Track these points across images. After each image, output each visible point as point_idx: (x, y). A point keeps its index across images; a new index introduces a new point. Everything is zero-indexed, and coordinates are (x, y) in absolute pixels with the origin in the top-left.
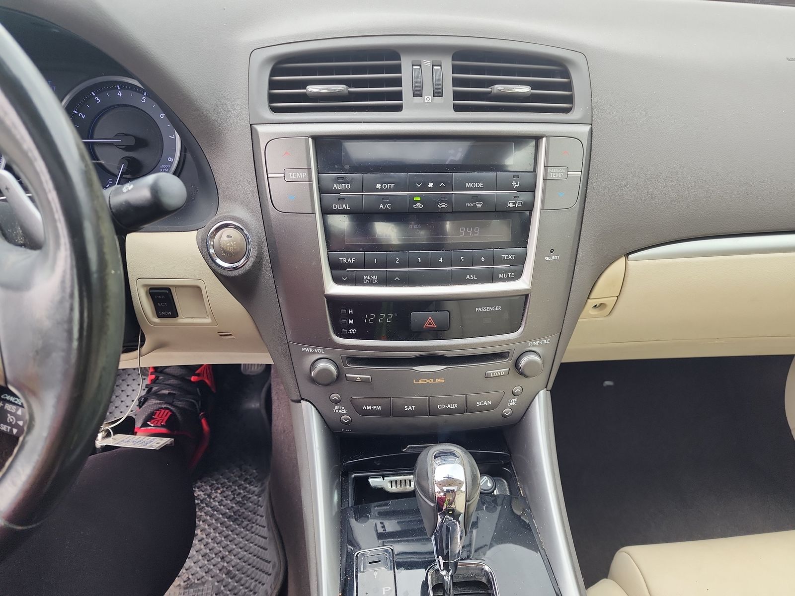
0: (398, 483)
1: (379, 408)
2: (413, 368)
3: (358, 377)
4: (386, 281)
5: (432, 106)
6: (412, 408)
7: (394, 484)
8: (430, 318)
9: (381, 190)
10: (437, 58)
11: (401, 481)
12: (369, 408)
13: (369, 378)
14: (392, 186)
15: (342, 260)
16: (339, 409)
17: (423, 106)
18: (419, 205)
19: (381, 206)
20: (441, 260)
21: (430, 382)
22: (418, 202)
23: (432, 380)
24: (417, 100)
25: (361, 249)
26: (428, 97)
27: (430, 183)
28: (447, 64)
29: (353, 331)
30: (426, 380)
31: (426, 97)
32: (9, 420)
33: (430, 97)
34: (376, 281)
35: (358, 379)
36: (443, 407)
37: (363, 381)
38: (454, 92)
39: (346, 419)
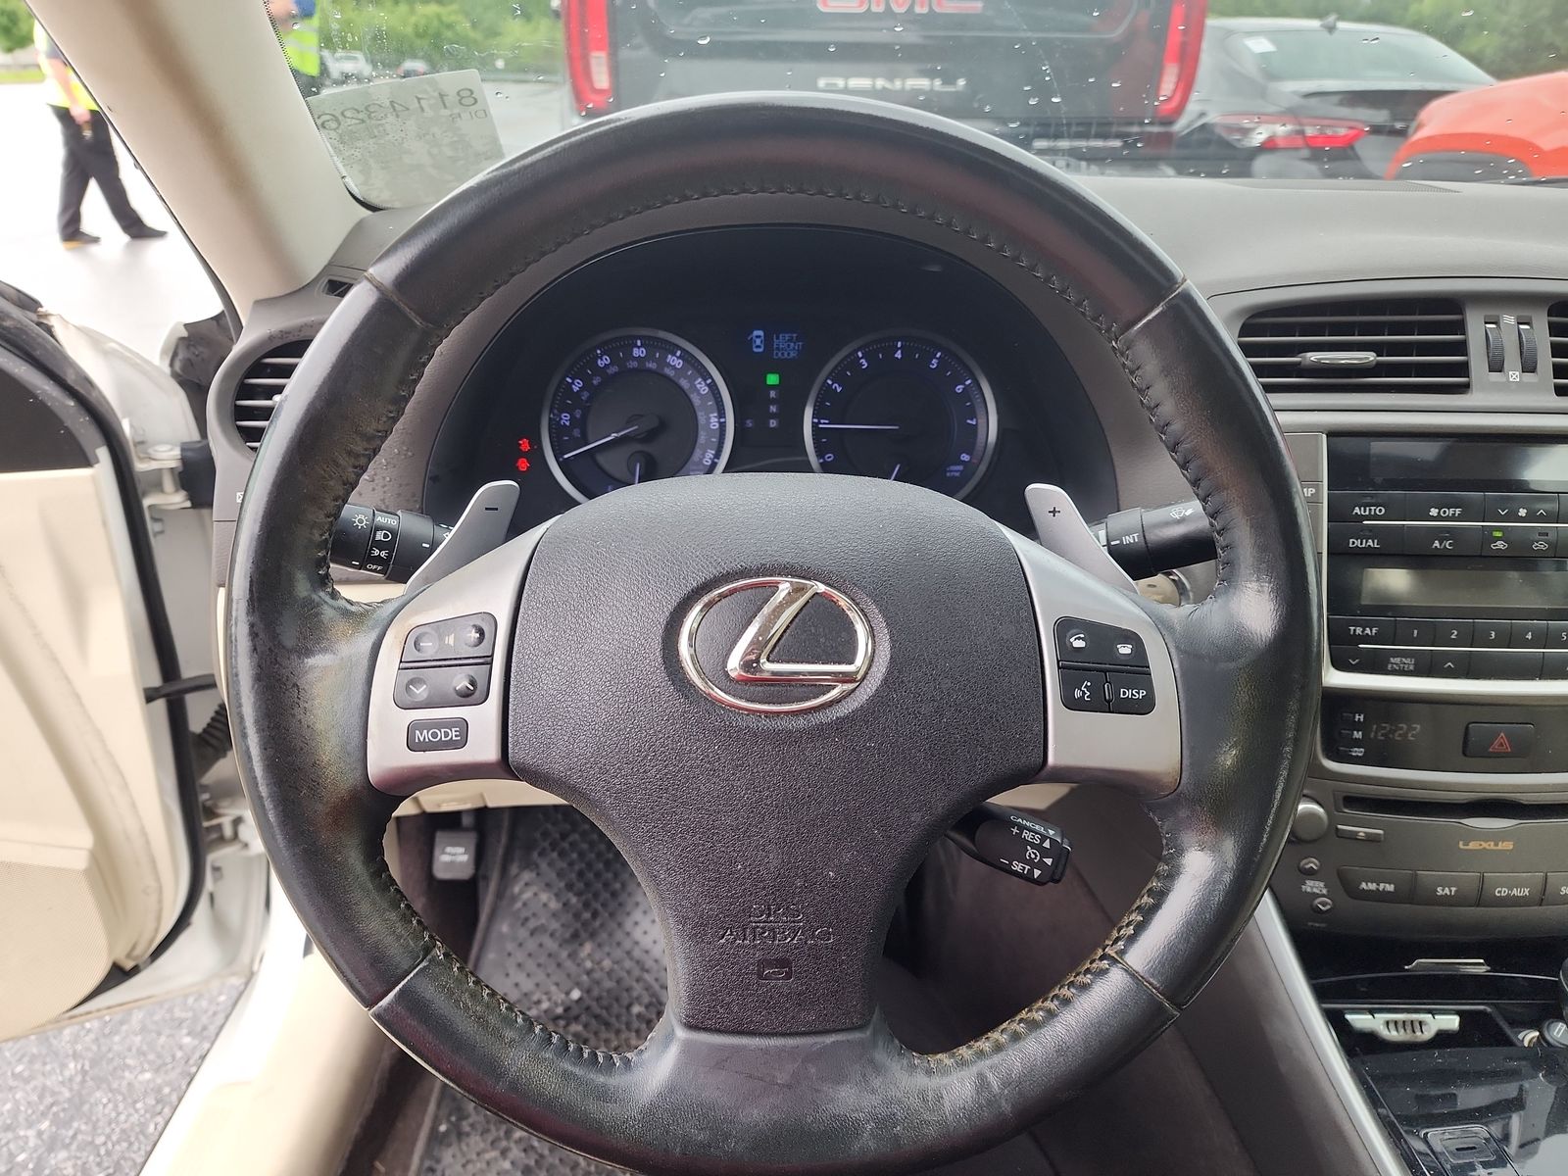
0: (1400, 1025)
1: (1390, 888)
2: (1462, 821)
3: (1362, 831)
4: (1428, 667)
5: (1520, 387)
6: (1451, 891)
7: (1392, 1026)
8: (1502, 734)
9: (1438, 518)
10: (1525, 313)
11: (1404, 1022)
12: (1372, 886)
13: (1379, 834)
14: (1457, 512)
15: (1355, 630)
16: (1312, 886)
17: (1507, 387)
18: (1500, 545)
19: (1437, 544)
20: (1529, 636)
21: (1488, 847)
22: (1499, 539)
23: (1492, 843)
24: (1495, 376)
25: (1390, 614)
26: (1514, 375)
27: (1521, 510)
28: (1541, 322)
29: (1358, 752)
30: (1482, 843)
31: (1511, 373)
32: (1030, 856)
33: (1517, 373)
34: (1412, 668)
35: (1361, 834)
36: (1503, 892)
37: (1371, 839)
38: (1555, 366)
39: (1324, 904)
